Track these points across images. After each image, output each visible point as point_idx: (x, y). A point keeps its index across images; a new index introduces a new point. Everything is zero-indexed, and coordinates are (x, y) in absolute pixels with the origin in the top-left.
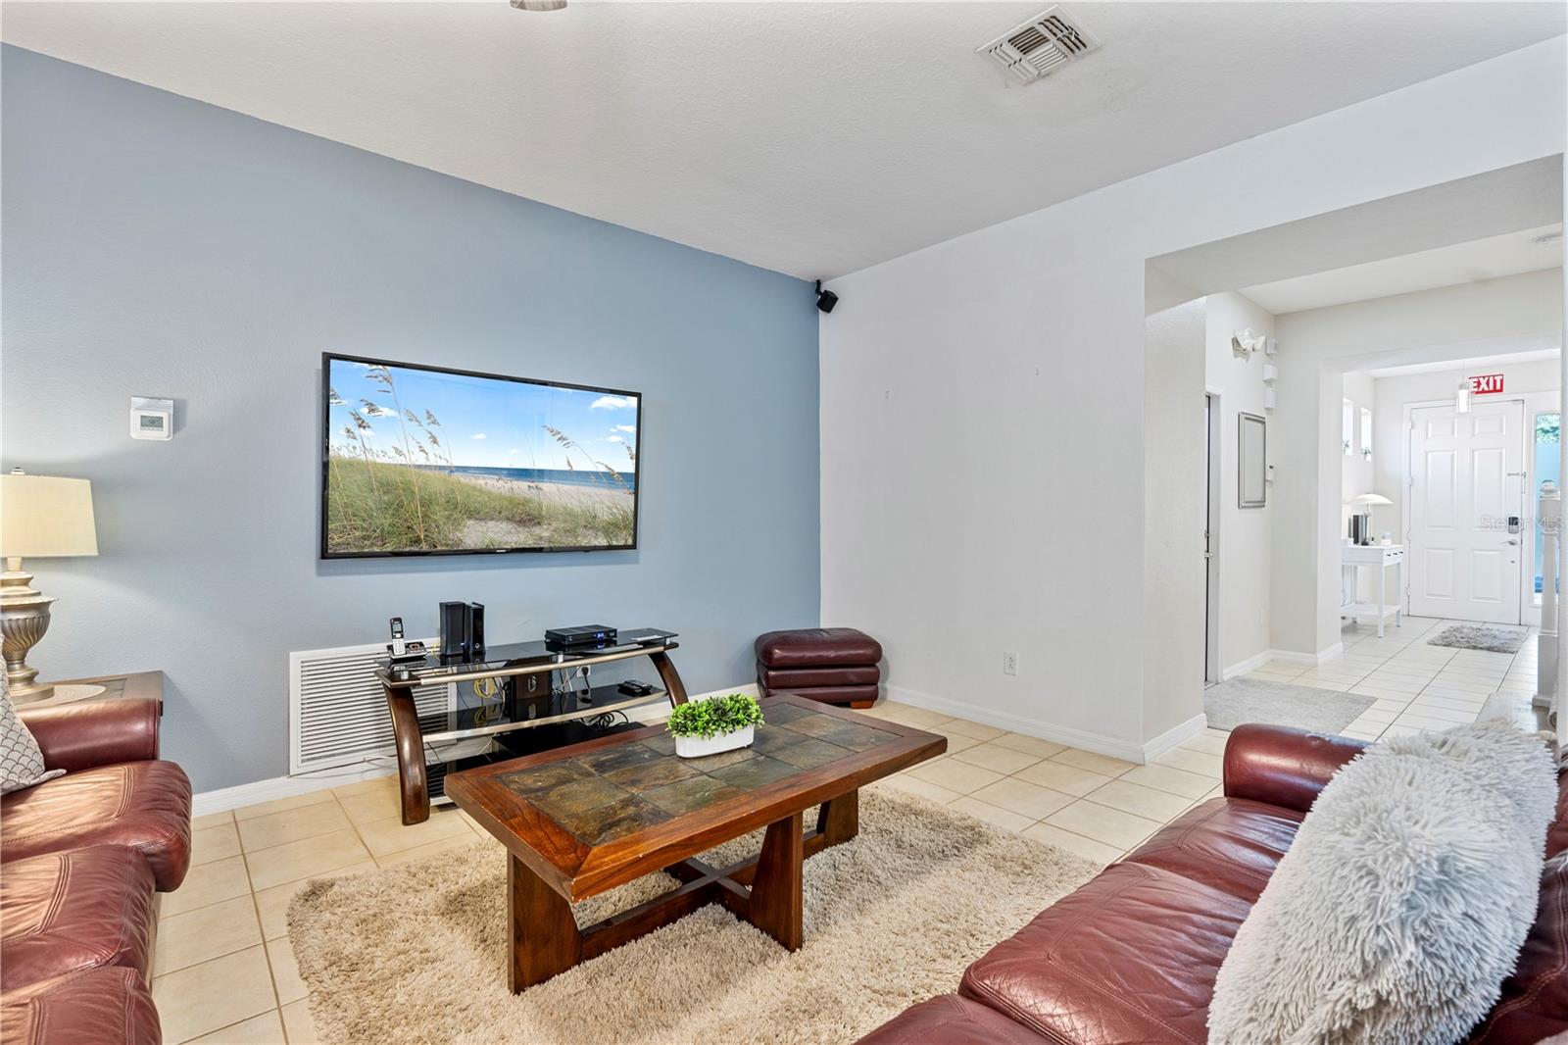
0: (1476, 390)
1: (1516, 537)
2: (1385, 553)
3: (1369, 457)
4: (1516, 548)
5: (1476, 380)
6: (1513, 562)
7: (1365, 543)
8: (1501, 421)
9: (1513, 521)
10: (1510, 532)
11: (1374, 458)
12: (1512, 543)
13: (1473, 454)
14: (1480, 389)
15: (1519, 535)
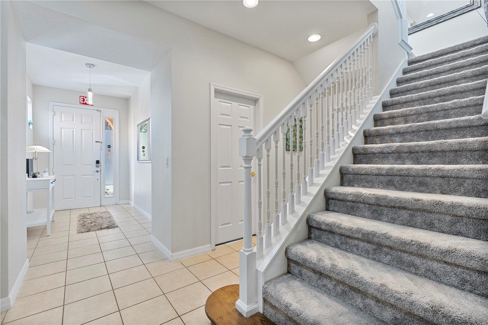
0: (83, 102)
1: (99, 169)
2: (51, 182)
3: (31, 126)
4: (99, 173)
5: (83, 98)
6: (98, 180)
7: (34, 176)
8: (93, 118)
9: (98, 162)
10: (97, 167)
11: (33, 127)
12: (97, 172)
13: (82, 131)
14: (84, 103)
15: (100, 168)
